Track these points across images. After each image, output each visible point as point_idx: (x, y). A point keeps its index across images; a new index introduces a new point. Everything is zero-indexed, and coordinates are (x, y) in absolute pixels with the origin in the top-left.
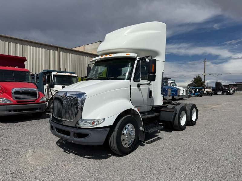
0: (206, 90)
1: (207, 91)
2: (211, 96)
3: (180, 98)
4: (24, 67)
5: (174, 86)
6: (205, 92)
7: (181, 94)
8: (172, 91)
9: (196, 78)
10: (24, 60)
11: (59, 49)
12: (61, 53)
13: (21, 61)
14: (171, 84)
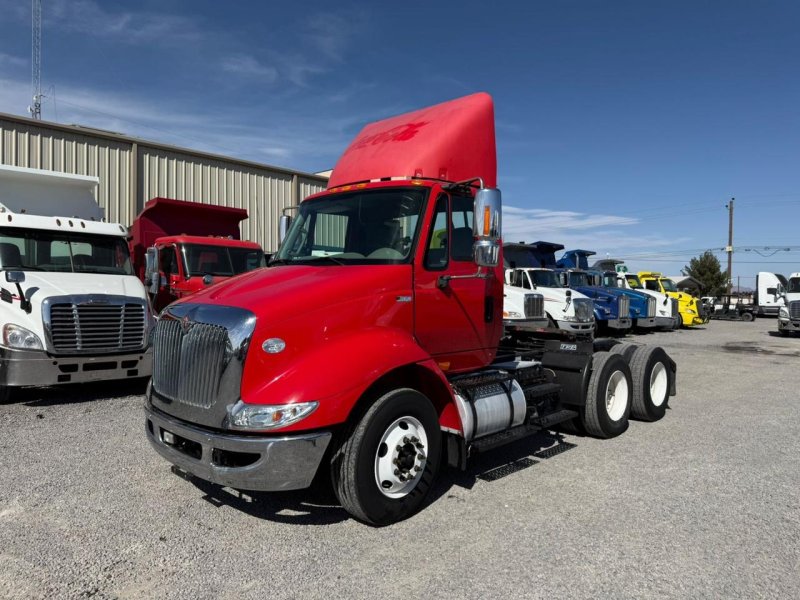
0: (734, 301)
1: (737, 305)
2: (753, 320)
3: (653, 324)
4: (236, 235)
5: (634, 287)
6: (731, 307)
7: (658, 314)
8: (632, 303)
9: (698, 259)
10: (242, 215)
11: (295, 177)
12: (302, 185)
13: (230, 219)
14: (626, 282)
